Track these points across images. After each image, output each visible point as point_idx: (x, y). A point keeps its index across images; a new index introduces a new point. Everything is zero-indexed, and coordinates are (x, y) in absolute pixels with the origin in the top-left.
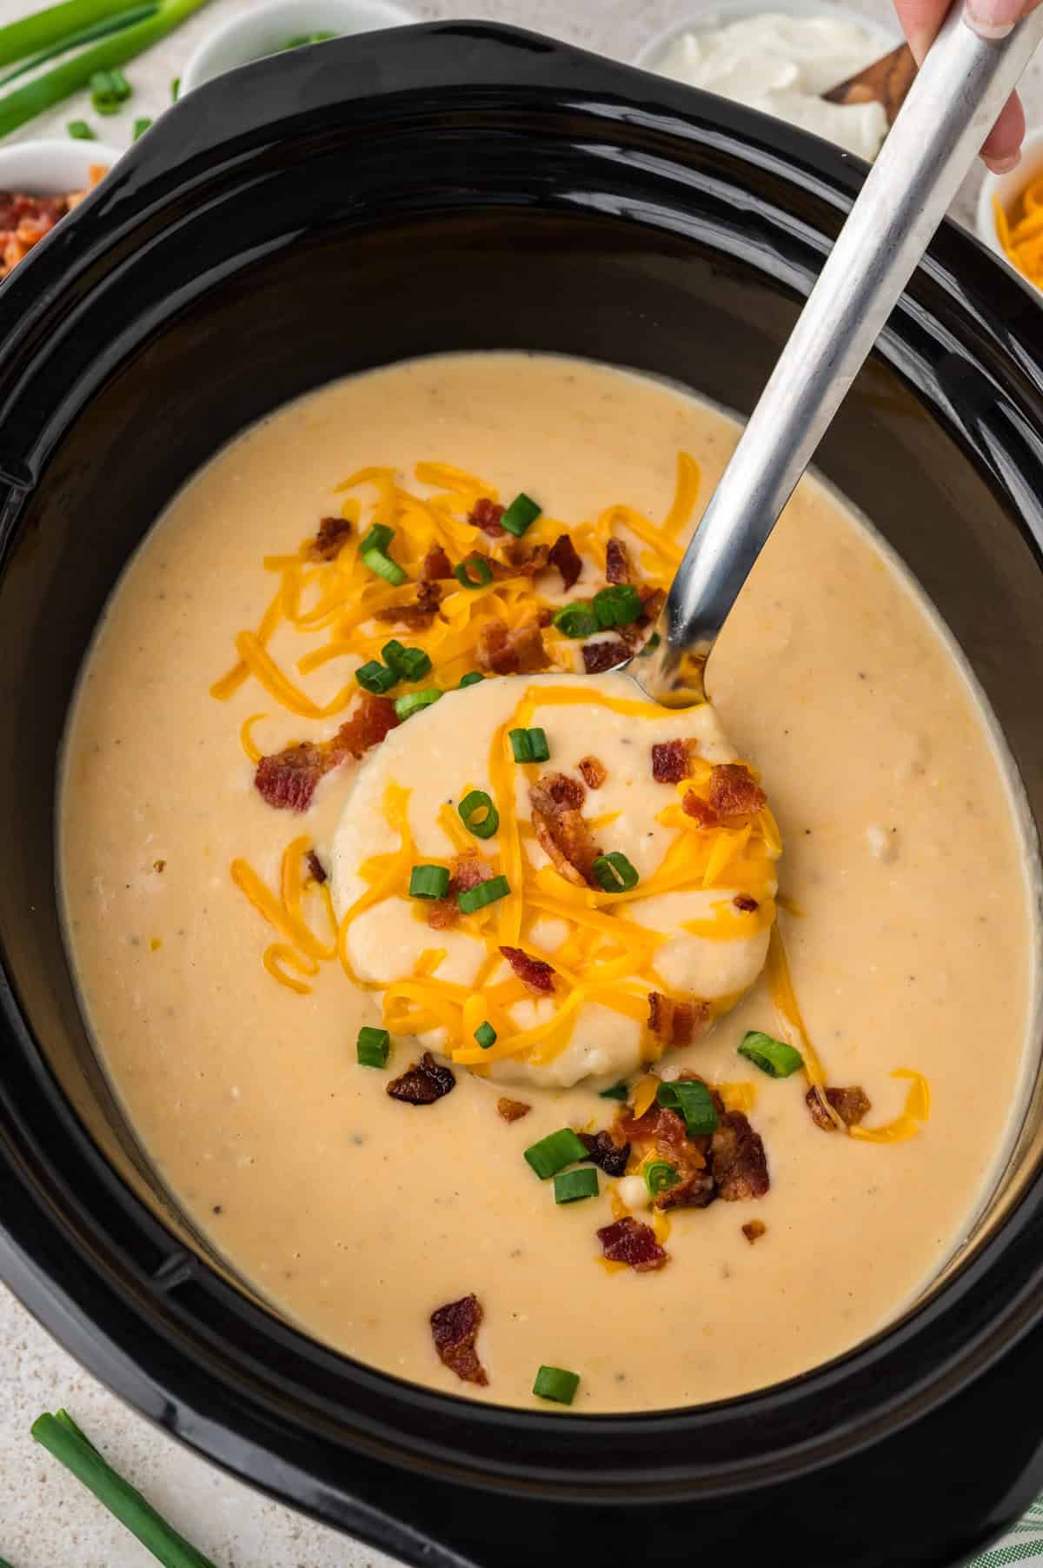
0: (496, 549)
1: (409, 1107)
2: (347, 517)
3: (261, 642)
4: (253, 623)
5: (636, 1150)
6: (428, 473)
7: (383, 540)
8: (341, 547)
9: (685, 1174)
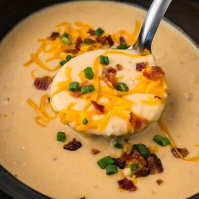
0: (93, 38)
1: (69, 151)
2: (59, 32)
3: (37, 55)
4: (35, 52)
5: (127, 163)
6: (77, 24)
7: (66, 35)
8: (56, 37)
9: (141, 166)
